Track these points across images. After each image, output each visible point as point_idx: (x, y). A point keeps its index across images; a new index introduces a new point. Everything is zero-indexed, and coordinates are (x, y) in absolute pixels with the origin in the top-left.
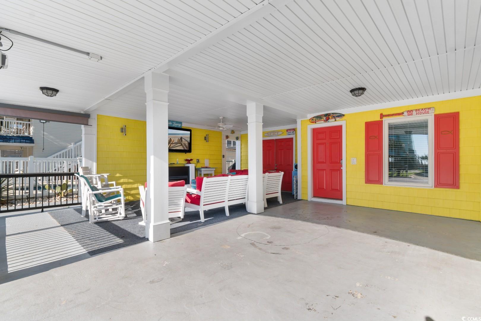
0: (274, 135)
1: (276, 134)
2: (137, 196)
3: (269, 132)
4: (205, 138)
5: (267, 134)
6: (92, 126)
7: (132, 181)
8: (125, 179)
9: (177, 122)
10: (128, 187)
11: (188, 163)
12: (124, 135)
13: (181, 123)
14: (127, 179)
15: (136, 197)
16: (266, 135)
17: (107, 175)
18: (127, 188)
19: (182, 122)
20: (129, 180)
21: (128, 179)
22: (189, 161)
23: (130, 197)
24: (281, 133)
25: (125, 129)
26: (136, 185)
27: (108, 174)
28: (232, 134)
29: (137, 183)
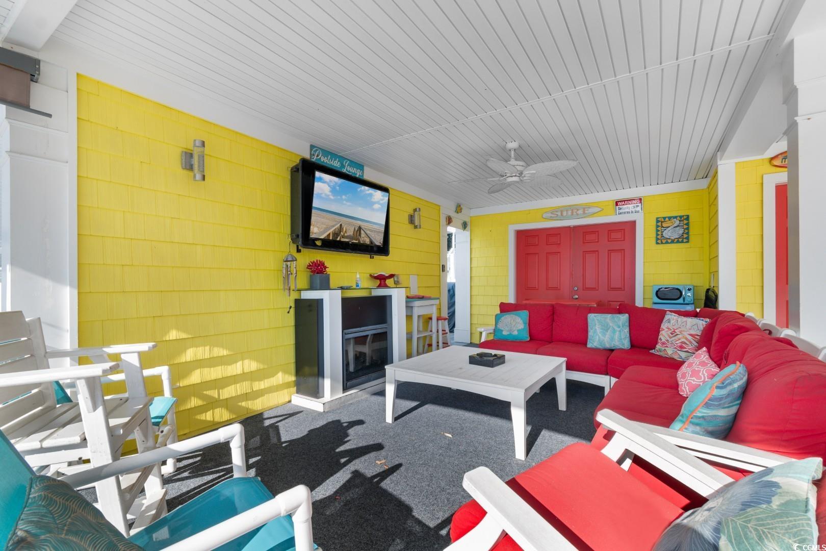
0: (572, 214)
1: (580, 212)
2: (243, 404)
3: (559, 207)
4: (411, 220)
5: (552, 213)
6: (50, 116)
7: (224, 352)
8: (200, 349)
9: (353, 164)
10: (213, 377)
11: (380, 286)
12: (198, 176)
13: (361, 167)
14: (207, 348)
15: (241, 406)
16: (550, 215)
17: (140, 354)
18: (208, 379)
19: (363, 166)
20: (216, 349)
21: (213, 345)
22: (382, 280)
23: (217, 411)
24: (597, 210)
25: (202, 158)
26: (239, 364)
27: (145, 347)
28: (458, 213)
29: (243, 359)
